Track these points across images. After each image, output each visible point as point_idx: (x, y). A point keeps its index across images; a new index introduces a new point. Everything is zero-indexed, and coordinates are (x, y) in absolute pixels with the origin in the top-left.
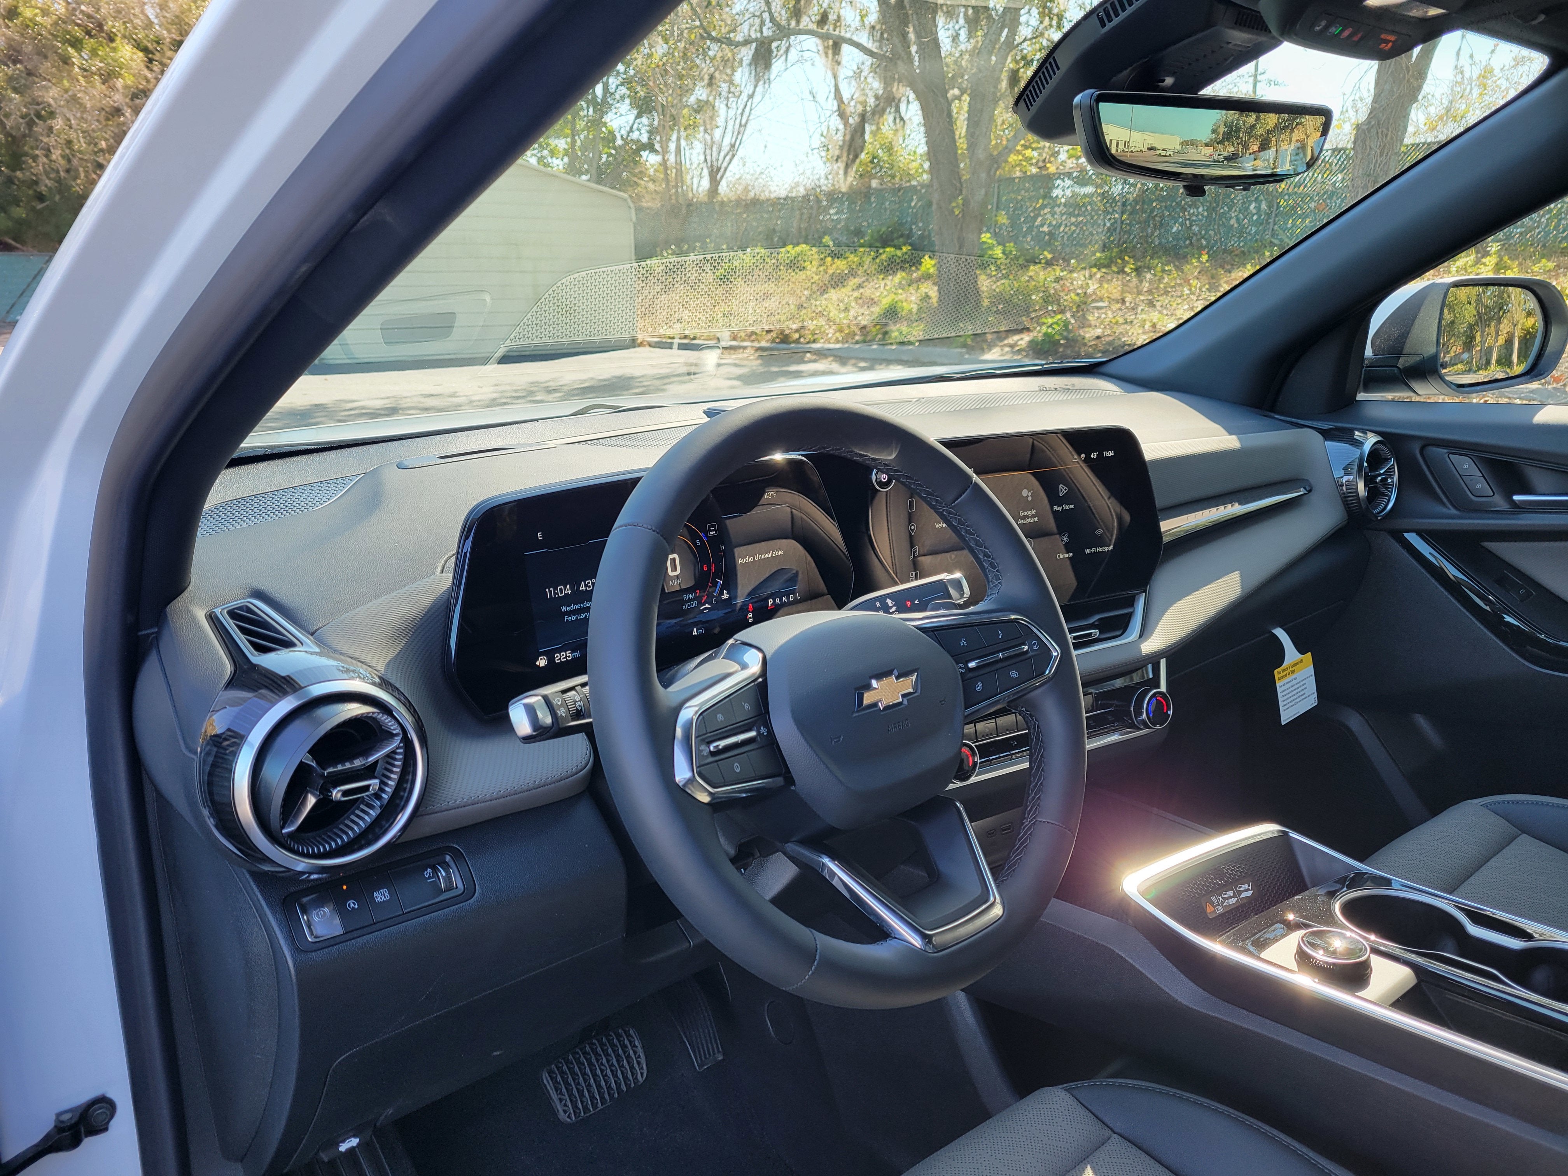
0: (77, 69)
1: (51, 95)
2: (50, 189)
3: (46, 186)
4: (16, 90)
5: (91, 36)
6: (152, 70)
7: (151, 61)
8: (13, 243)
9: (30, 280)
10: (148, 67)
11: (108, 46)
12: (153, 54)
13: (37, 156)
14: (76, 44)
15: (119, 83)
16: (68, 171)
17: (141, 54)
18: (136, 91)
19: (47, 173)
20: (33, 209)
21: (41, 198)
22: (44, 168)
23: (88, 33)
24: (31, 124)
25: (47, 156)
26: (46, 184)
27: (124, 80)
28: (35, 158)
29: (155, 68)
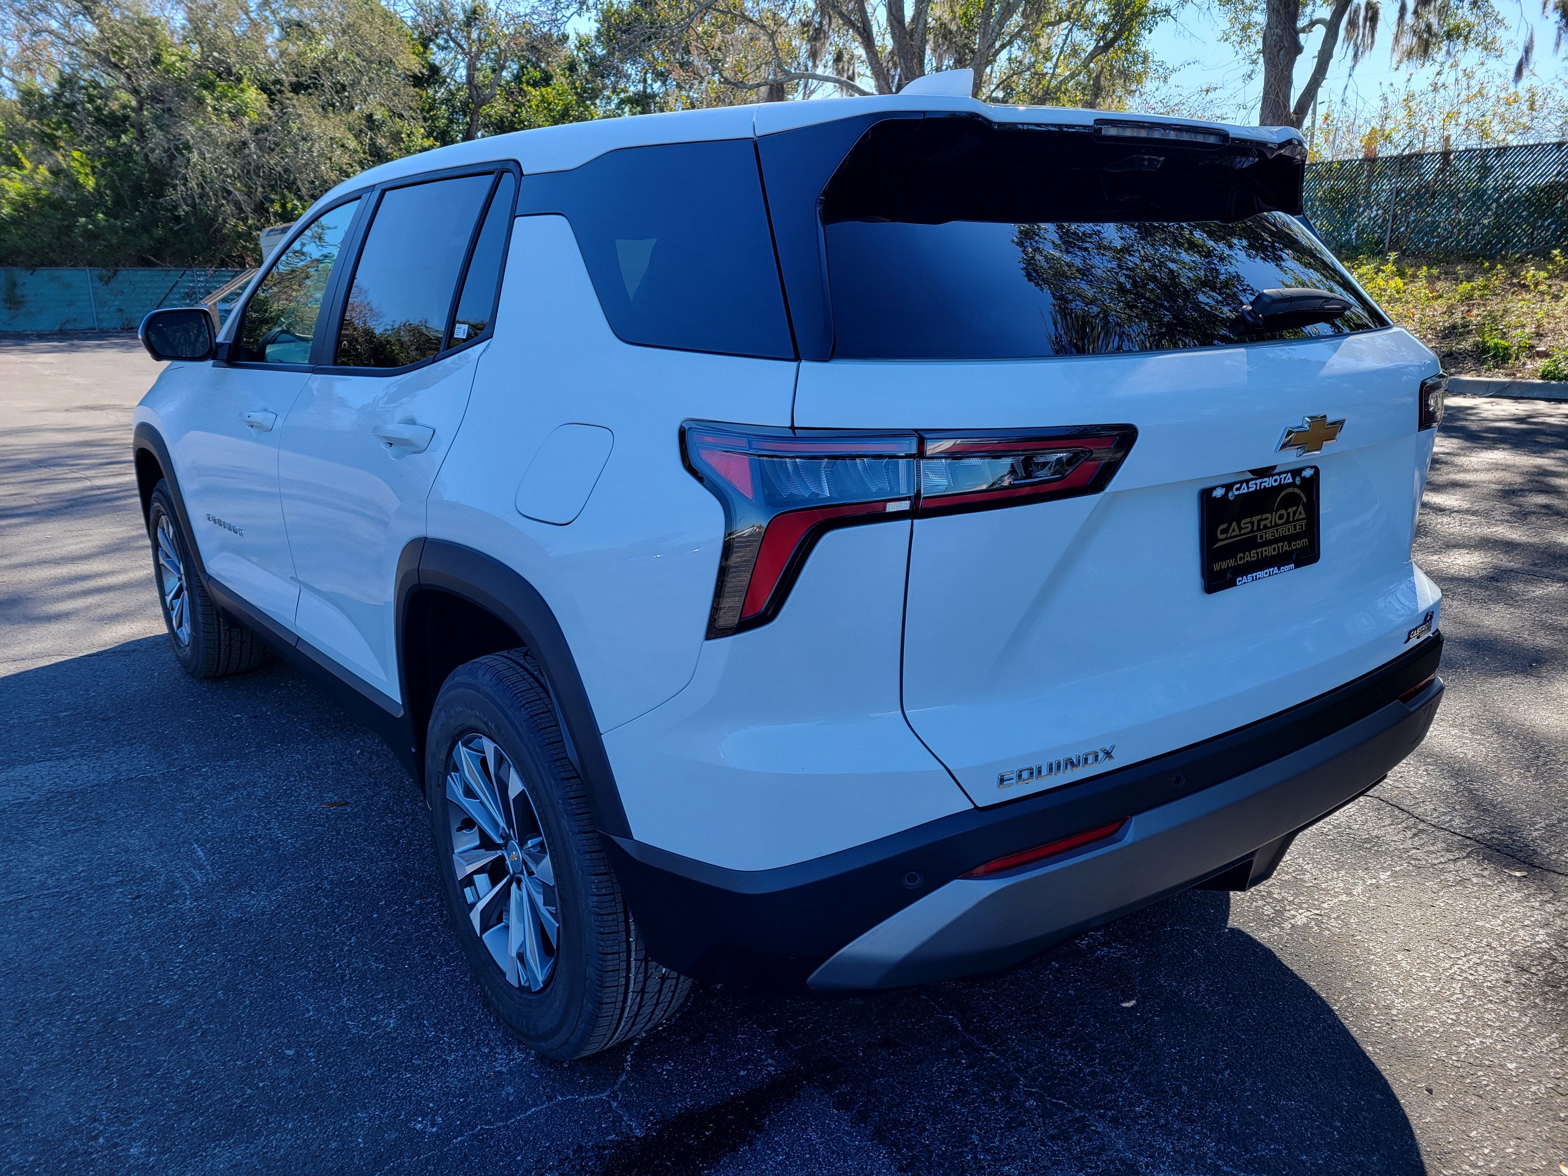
0: (210, 108)
1: (189, 131)
2: (186, 213)
3: (184, 210)
4: (160, 128)
5: (221, 78)
6: (273, 109)
7: (273, 101)
8: (154, 259)
9: (168, 291)
10: (270, 106)
11: (237, 88)
12: (275, 95)
13: (177, 185)
14: (209, 86)
15: (246, 121)
16: (201, 197)
17: (265, 96)
18: (259, 127)
19: (184, 200)
20: (171, 229)
21: (178, 219)
22: (182, 195)
23: (219, 75)
24: (172, 158)
25: (185, 185)
26: (183, 210)
27: (249, 117)
28: (174, 187)
29: (276, 107)
